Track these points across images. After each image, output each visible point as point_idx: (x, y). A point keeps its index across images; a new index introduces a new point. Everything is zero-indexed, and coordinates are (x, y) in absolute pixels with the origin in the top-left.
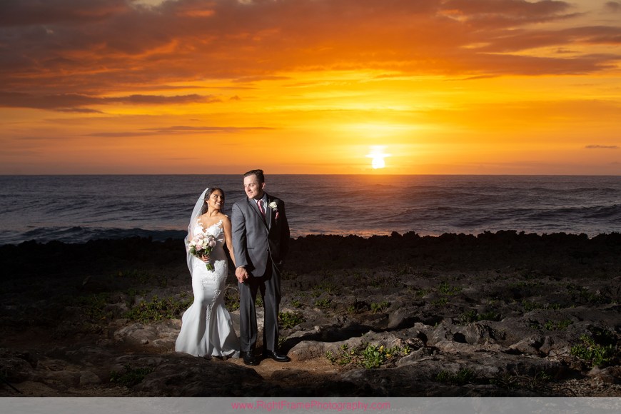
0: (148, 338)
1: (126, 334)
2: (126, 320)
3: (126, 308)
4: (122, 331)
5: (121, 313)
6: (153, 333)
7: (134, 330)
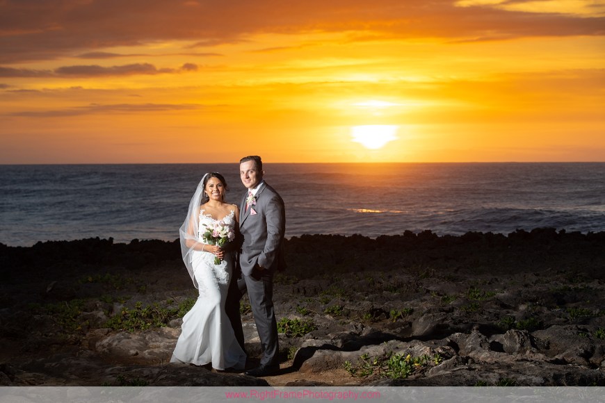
0: (137, 348)
1: (110, 345)
2: (106, 330)
3: (104, 317)
4: (105, 341)
5: (99, 322)
6: (142, 343)
7: (119, 340)
